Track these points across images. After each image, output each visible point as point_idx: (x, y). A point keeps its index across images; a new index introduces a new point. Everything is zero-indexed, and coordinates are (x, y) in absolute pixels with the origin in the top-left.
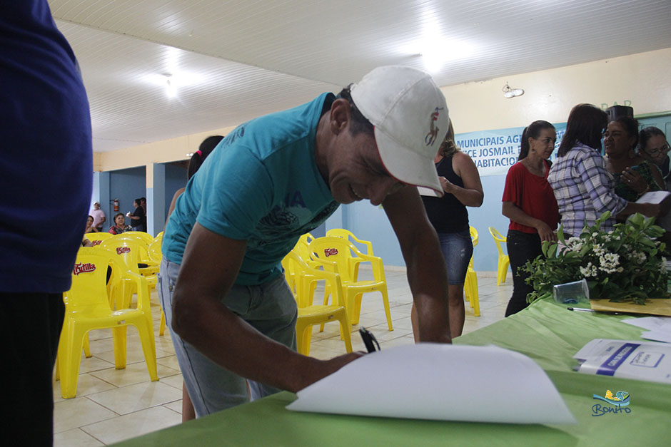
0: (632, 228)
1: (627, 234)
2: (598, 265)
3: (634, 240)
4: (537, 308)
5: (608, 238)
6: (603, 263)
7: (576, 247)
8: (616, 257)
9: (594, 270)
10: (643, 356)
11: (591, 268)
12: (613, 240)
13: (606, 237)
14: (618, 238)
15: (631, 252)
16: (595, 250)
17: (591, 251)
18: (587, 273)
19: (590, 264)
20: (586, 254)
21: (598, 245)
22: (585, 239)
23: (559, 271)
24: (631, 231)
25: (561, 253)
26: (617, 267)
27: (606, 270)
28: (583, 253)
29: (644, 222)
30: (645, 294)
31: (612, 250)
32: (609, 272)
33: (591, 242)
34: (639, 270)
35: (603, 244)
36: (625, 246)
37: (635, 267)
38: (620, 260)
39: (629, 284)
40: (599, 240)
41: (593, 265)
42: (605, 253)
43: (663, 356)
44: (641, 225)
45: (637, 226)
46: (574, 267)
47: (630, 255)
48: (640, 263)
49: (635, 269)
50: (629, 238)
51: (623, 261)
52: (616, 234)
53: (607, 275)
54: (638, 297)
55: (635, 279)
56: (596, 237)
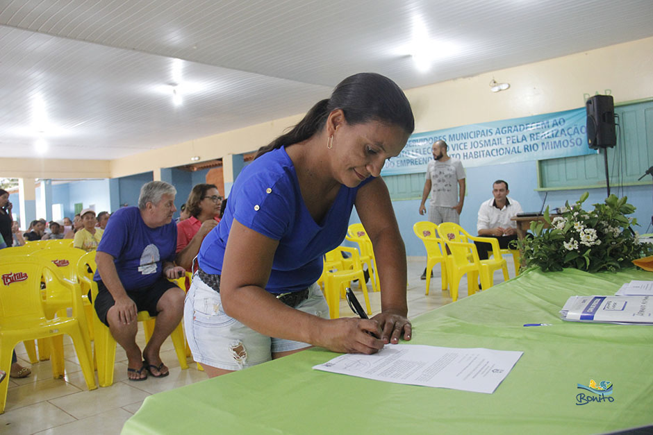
0: (608, 207)
1: (603, 211)
2: (579, 240)
3: (609, 217)
4: (528, 277)
5: (587, 217)
6: (582, 237)
7: (560, 225)
8: (593, 231)
9: (575, 244)
11: (573, 243)
12: (591, 218)
14: (596, 216)
15: (607, 227)
16: (575, 227)
17: (572, 228)
19: (572, 239)
20: (569, 231)
21: (579, 222)
22: (566, 218)
23: (545, 247)
24: (607, 210)
25: (547, 231)
26: (596, 240)
27: (586, 243)
28: (566, 230)
29: (618, 201)
30: (618, 265)
31: (589, 226)
32: (588, 244)
33: (573, 220)
34: (615, 243)
35: (582, 222)
36: (603, 222)
38: (598, 233)
39: (606, 255)
40: (579, 219)
41: (574, 240)
42: (585, 228)
43: (626, 302)
44: (615, 204)
45: (611, 205)
46: (559, 243)
47: (606, 230)
48: (616, 236)
49: (611, 242)
50: (605, 215)
51: (600, 235)
52: (595, 212)
53: (588, 248)
54: (613, 266)
55: (612, 250)
56: (577, 216)
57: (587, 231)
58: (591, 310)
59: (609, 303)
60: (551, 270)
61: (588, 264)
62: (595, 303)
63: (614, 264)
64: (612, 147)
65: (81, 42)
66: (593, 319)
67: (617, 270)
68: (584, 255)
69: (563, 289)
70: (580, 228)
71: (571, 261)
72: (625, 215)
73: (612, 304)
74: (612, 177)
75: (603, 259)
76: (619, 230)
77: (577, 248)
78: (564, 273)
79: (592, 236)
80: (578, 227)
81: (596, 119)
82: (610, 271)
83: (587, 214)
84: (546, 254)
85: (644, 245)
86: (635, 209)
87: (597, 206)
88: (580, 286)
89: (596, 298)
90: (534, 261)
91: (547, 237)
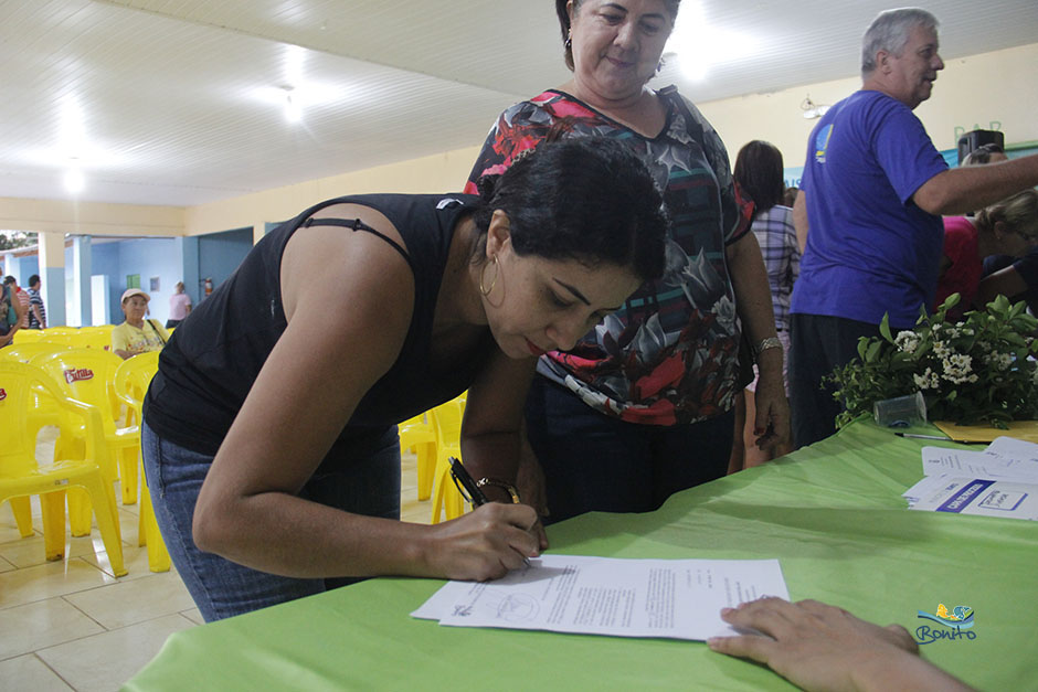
0: (991, 318)
1: (983, 325)
2: (940, 371)
3: (994, 335)
5: (955, 333)
6: (947, 369)
7: (910, 346)
8: (967, 360)
9: (934, 379)
10: (998, 496)
11: (930, 376)
12: (963, 335)
13: (954, 330)
14: (971, 332)
16: (936, 350)
17: (930, 351)
18: (924, 383)
19: (928, 370)
20: (924, 356)
21: (941, 342)
22: (920, 335)
24: (991, 323)
26: (968, 374)
27: (952, 379)
28: (917, 354)
29: (1010, 309)
30: (1009, 416)
31: (961, 350)
32: (956, 382)
33: (930, 338)
34: (1000, 380)
35: (948, 342)
36: (983, 344)
37: (995, 374)
38: (974, 363)
39: (987, 400)
40: (943, 336)
41: (933, 371)
42: (951, 355)
43: (1024, 492)
44: (1005, 314)
45: (999, 315)
46: (905, 375)
47: (987, 357)
48: (1003, 368)
49: (995, 378)
50: (987, 332)
51: (977, 365)
52: (968, 326)
53: (954, 387)
54: (1001, 419)
55: (996, 392)
56: (938, 331)
57: (956, 358)
59: (995, 492)
62: (968, 493)
70: (943, 353)
75: (981, 406)
76: (1009, 359)
77: (935, 386)
79: (963, 366)
83: (955, 326)
84: (884, 393)
90: (864, 405)
91: (886, 365)
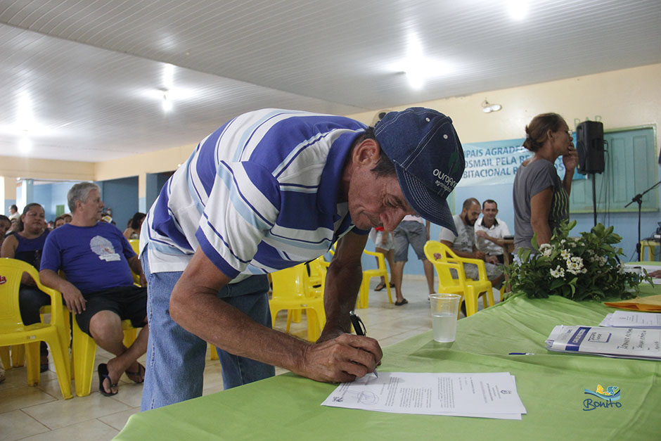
0: (594, 235)
1: (590, 240)
2: (566, 268)
3: (596, 246)
4: (514, 303)
5: (574, 245)
6: (569, 265)
7: (547, 252)
8: (579, 259)
9: (562, 272)
11: (559, 271)
12: (578, 246)
13: (573, 244)
14: (583, 244)
15: (593, 256)
16: (562, 255)
17: (559, 255)
19: (559, 267)
20: (556, 258)
21: (566, 250)
22: (554, 246)
23: (531, 273)
24: (593, 239)
25: (534, 258)
26: (582, 268)
27: (572, 271)
28: (552, 257)
29: (605, 231)
30: (603, 294)
31: (576, 255)
32: (574, 273)
33: (560, 248)
34: (600, 272)
35: (569, 250)
36: (589, 251)
38: (584, 262)
39: (592, 284)
40: (566, 246)
41: (561, 267)
42: (571, 256)
43: (610, 334)
44: (602, 233)
45: (598, 234)
46: (545, 270)
47: (592, 258)
48: (601, 265)
49: (597, 271)
50: (592, 244)
51: (587, 263)
52: (581, 241)
53: (574, 276)
54: (598, 295)
55: (597, 279)
56: (564, 243)
57: (574, 259)
58: (576, 340)
59: (593, 334)
60: (537, 297)
61: (574, 292)
62: (580, 334)
63: (599, 293)
64: (600, 173)
65: (72, 43)
66: (578, 350)
67: (602, 299)
68: (570, 283)
69: (549, 317)
70: (567, 256)
71: (557, 289)
72: (611, 245)
73: (596, 336)
74: (599, 203)
75: (588, 288)
76: (604, 260)
77: (563, 276)
78: (551, 300)
79: (578, 264)
80: (565, 254)
81: (586, 144)
82: (595, 300)
83: (574, 241)
84: (533, 280)
85: (628, 275)
86: (621, 239)
87: (584, 234)
88: (565, 314)
89: (581, 328)
90: (520, 287)
91: (534, 264)
